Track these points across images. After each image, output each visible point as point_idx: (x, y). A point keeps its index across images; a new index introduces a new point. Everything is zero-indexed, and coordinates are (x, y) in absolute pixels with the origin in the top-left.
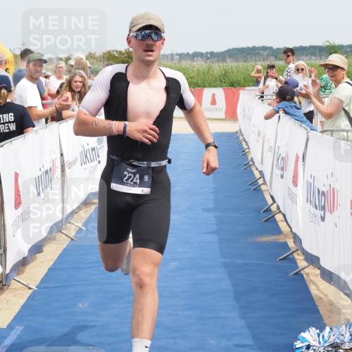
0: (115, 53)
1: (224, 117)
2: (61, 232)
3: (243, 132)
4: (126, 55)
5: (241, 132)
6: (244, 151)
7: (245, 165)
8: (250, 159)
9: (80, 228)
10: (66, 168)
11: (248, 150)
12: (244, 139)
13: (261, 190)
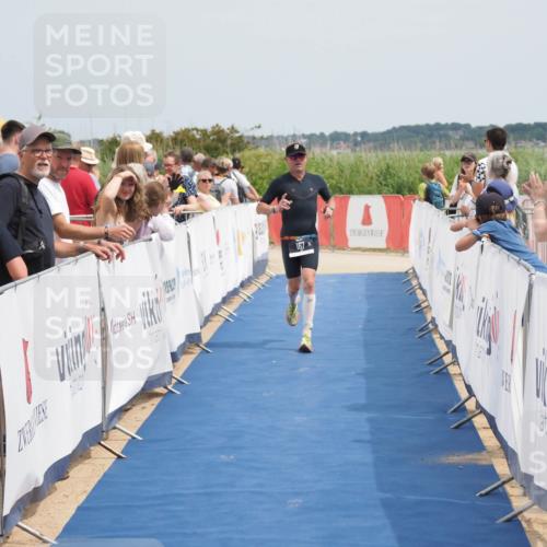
0: (195, 132)
1: (383, 246)
2: (100, 444)
3: (418, 273)
4: (214, 137)
5: (414, 272)
6: (419, 306)
7: (422, 330)
8: (429, 319)
9: (134, 438)
11: (426, 304)
12: (420, 284)
13: (448, 374)
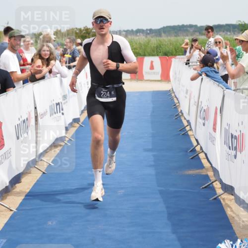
0: (76, 30)
1: (159, 79)
2: (35, 167)
3: (174, 91)
4: (85, 31)
5: (173, 90)
6: (175, 105)
7: (176, 116)
8: (180, 111)
9: (50, 164)
10: (39, 118)
11: (178, 104)
12: (175, 95)
13: (188, 135)
